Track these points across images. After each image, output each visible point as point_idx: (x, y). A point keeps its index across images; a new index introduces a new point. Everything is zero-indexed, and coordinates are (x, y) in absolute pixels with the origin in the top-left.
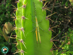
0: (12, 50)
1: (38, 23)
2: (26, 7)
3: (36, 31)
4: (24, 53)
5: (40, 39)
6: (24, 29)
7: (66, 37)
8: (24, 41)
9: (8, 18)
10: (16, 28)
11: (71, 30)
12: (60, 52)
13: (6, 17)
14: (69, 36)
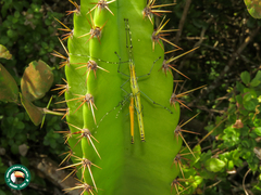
0: (45, 138)
1: (138, 82)
2: (103, 34)
3: (131, 107)
4: (92, 167)
5: (142, 129)
6: (95, 99)
7: (231, 100)
8: (92, 133)
9: (34, 28)
10: (68, 86)
11: (249, 78)
12: (210, 152)
13: (25, 23)
14: (241, 100)
